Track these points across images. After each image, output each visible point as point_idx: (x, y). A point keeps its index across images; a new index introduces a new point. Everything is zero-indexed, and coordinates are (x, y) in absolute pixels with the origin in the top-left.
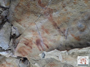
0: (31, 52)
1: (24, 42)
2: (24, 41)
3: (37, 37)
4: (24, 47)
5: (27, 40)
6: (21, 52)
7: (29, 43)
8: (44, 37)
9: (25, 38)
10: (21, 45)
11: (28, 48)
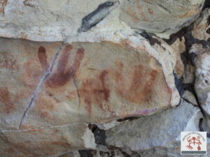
0: (122, 65)
1: (104, 102)
2: (101, 106)
3: (51, 95)
4: (120, 93)
5: (88, 102)
6: (145, 88)
7: (95, 91)
8: (25, 85)
9: (90, 111)
10: (119, 103)
11: (111, 82)
